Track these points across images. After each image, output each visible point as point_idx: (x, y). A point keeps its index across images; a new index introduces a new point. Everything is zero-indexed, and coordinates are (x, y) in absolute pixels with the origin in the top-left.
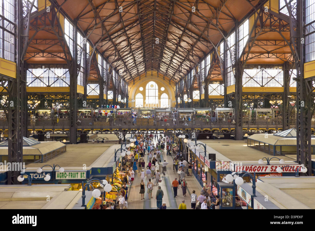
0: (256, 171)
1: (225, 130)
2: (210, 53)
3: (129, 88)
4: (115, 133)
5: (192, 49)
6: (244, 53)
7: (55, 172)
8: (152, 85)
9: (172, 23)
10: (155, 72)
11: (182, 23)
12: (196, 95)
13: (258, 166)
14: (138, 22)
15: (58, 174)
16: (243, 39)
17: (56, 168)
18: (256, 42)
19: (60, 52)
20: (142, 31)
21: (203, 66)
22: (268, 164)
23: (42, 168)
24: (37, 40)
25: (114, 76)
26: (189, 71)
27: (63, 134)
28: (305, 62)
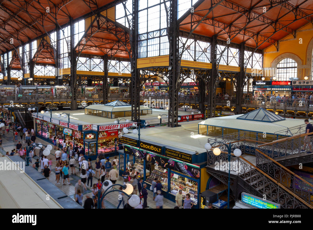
2: (37, 39)
6: (79, 45)
16: (78, 34)
21: (27, 49)
22: (119, 123)
28: (137, 58)
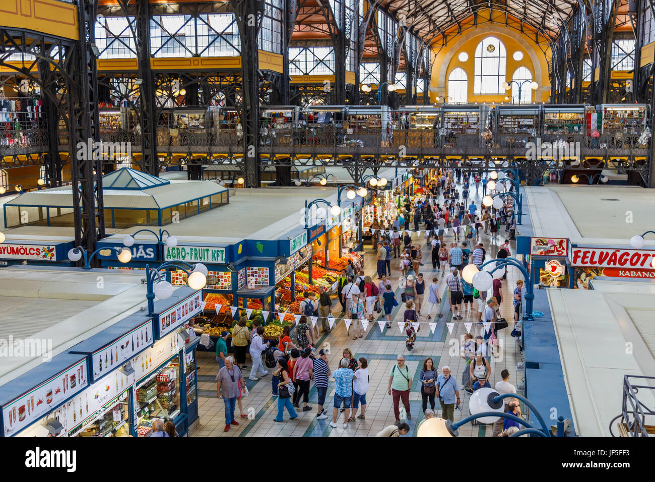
0: (628, 265)
3: (432, 54)
4: (345, 166)
7: (163, 246)
8: (491, 46)
10: (497, 13)
13: (632, 253)
15: (169, 251)
17: (165, 237)
23: (133, 236)
27: (231, 164)
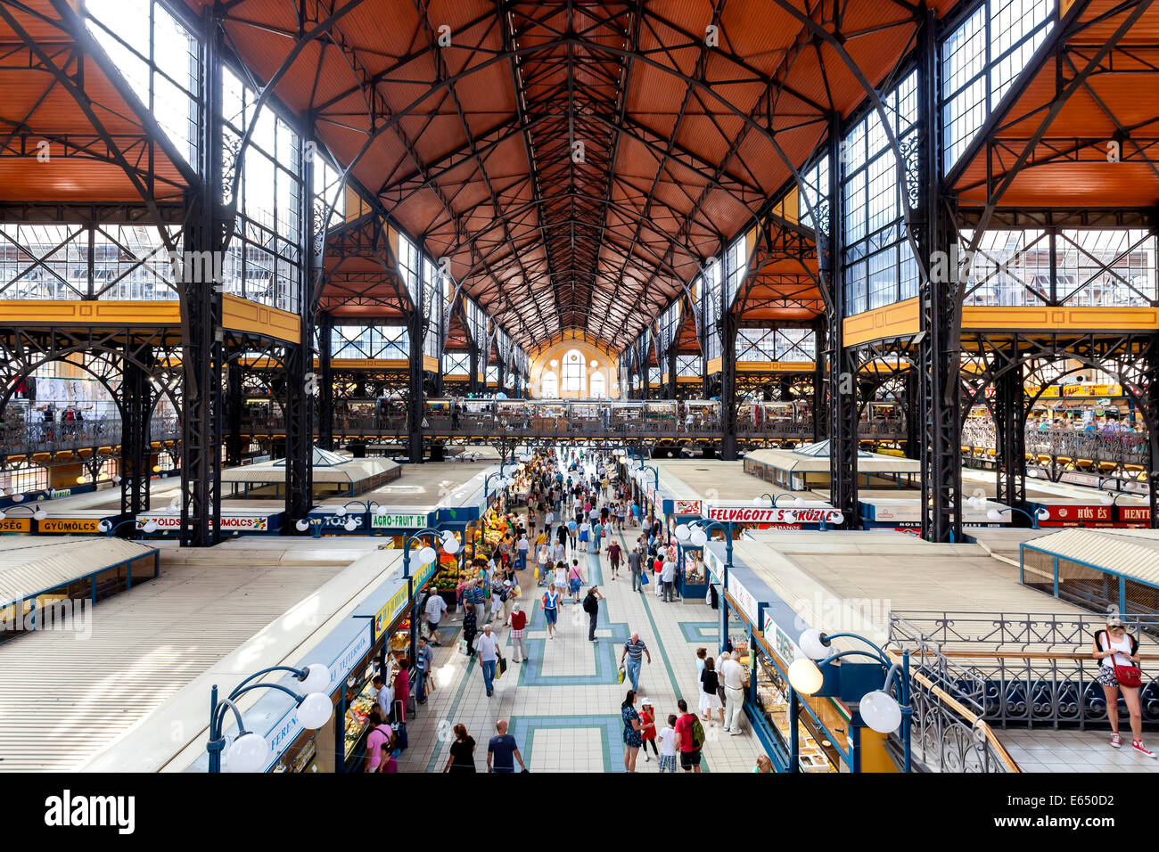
0: (751, 520)
1: (703, 442)
2: (677, 297)
4: (494, 445)
5: (645, 291)
6: (737, 299)
7: (370, 514)
8: (574, 356)
9: (604, 241)
10: (579, 333)
11: (624, 243)
12: (655, 376)
13: (753, 510)
14: (541, 241)
15: (376, 519)
16: (735, 272)
17: (372, 507)
18: (760, 279)
19: (391, 296)
20: (549, 258)
21: (666, 323)
22: (774, 506)
23: (347, 507)
24: (348, 274)
25: (499, 338)
26: (642, 332)
27: (398, 444)
28: (844, 317)
